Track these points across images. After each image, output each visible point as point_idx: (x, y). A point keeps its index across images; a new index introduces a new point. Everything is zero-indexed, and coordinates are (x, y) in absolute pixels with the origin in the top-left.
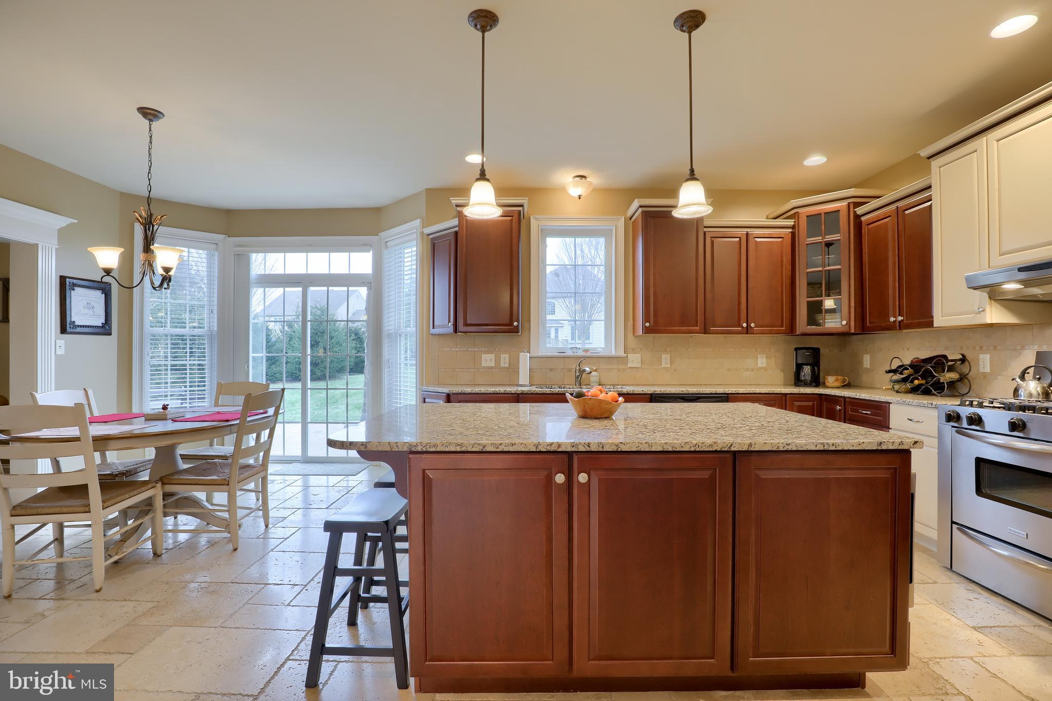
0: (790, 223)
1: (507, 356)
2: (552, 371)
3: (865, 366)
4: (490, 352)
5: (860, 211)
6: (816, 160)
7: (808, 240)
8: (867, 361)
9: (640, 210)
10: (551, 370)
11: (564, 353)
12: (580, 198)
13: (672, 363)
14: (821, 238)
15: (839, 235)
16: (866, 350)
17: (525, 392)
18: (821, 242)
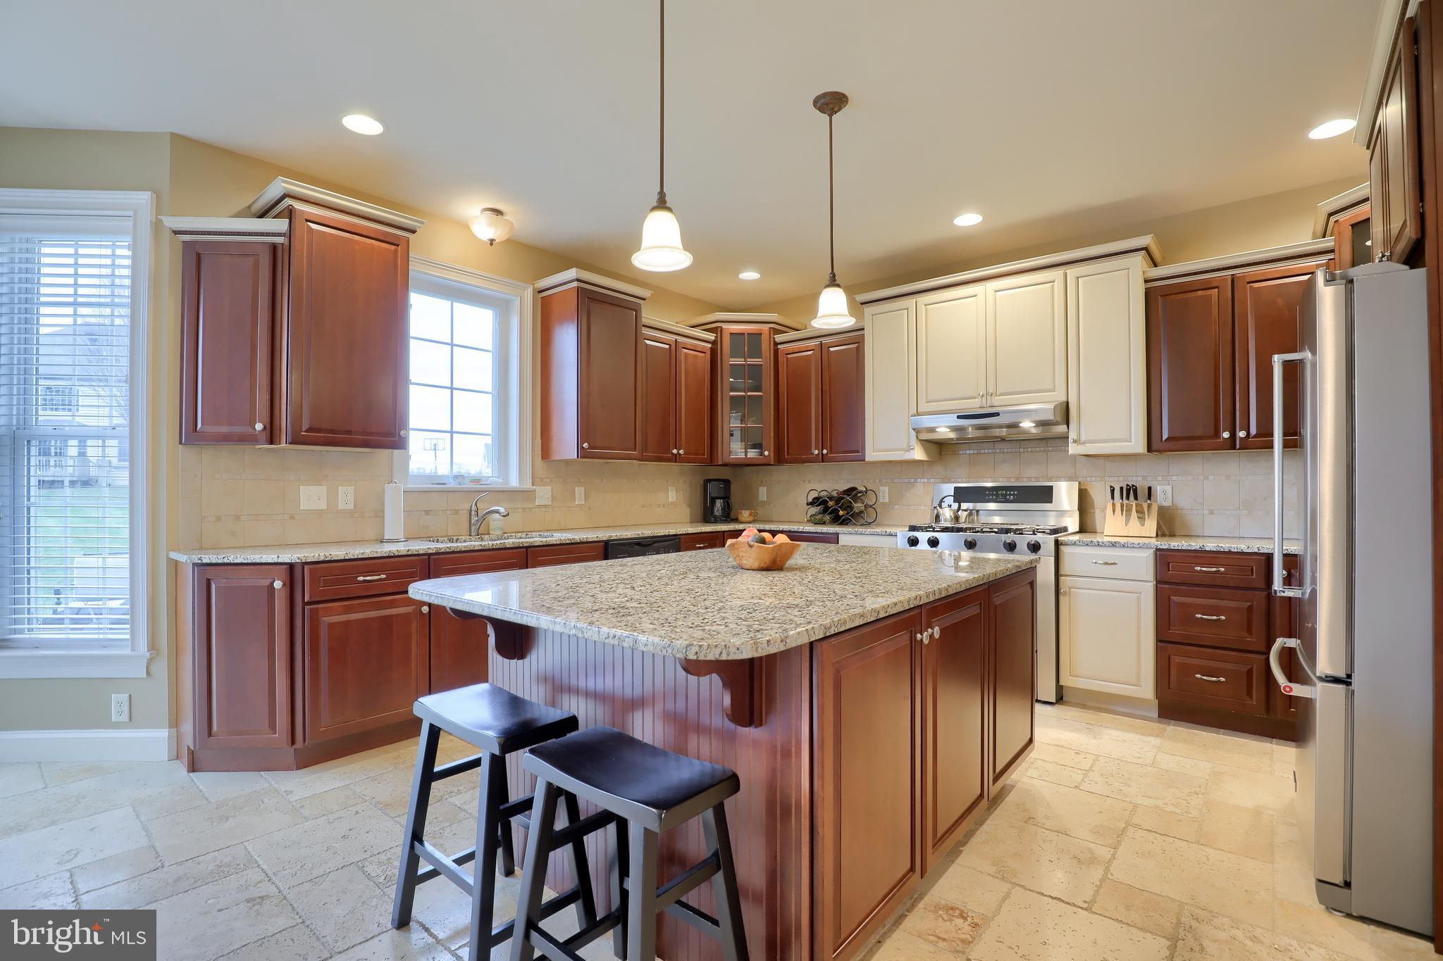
0: (711, 337)
1: (351, 489)
2: (428, 515)
3: (760, 499)
4: (316, 481)
5: (779, 338)
6: (750, 275)
7: (731, 359)
8: (763, 493)
9: (575, 284)
10: (427, 512)
11: (444, 484)
12: (491, 244)
13: (586, 498)
14: (743, 360)
15: (761, 360)
16: (762, 482)
17: (443, 550)
18: (744, 365)
